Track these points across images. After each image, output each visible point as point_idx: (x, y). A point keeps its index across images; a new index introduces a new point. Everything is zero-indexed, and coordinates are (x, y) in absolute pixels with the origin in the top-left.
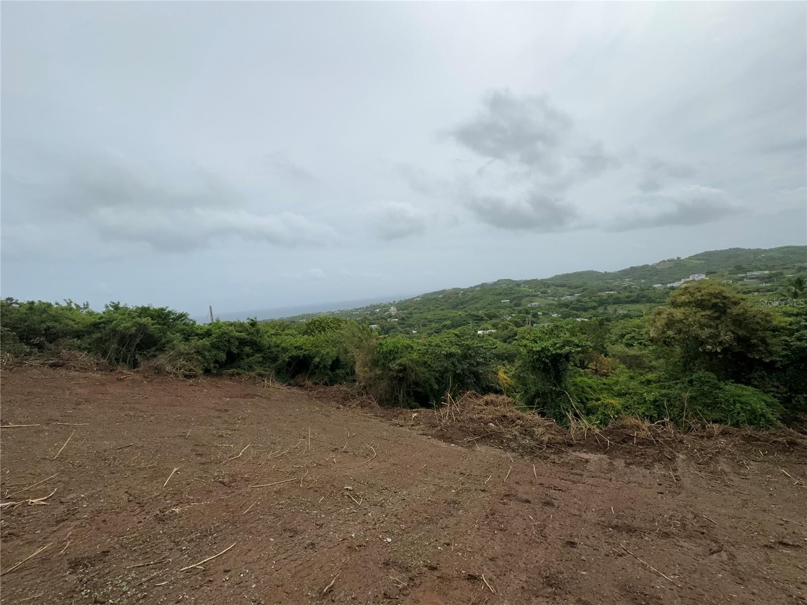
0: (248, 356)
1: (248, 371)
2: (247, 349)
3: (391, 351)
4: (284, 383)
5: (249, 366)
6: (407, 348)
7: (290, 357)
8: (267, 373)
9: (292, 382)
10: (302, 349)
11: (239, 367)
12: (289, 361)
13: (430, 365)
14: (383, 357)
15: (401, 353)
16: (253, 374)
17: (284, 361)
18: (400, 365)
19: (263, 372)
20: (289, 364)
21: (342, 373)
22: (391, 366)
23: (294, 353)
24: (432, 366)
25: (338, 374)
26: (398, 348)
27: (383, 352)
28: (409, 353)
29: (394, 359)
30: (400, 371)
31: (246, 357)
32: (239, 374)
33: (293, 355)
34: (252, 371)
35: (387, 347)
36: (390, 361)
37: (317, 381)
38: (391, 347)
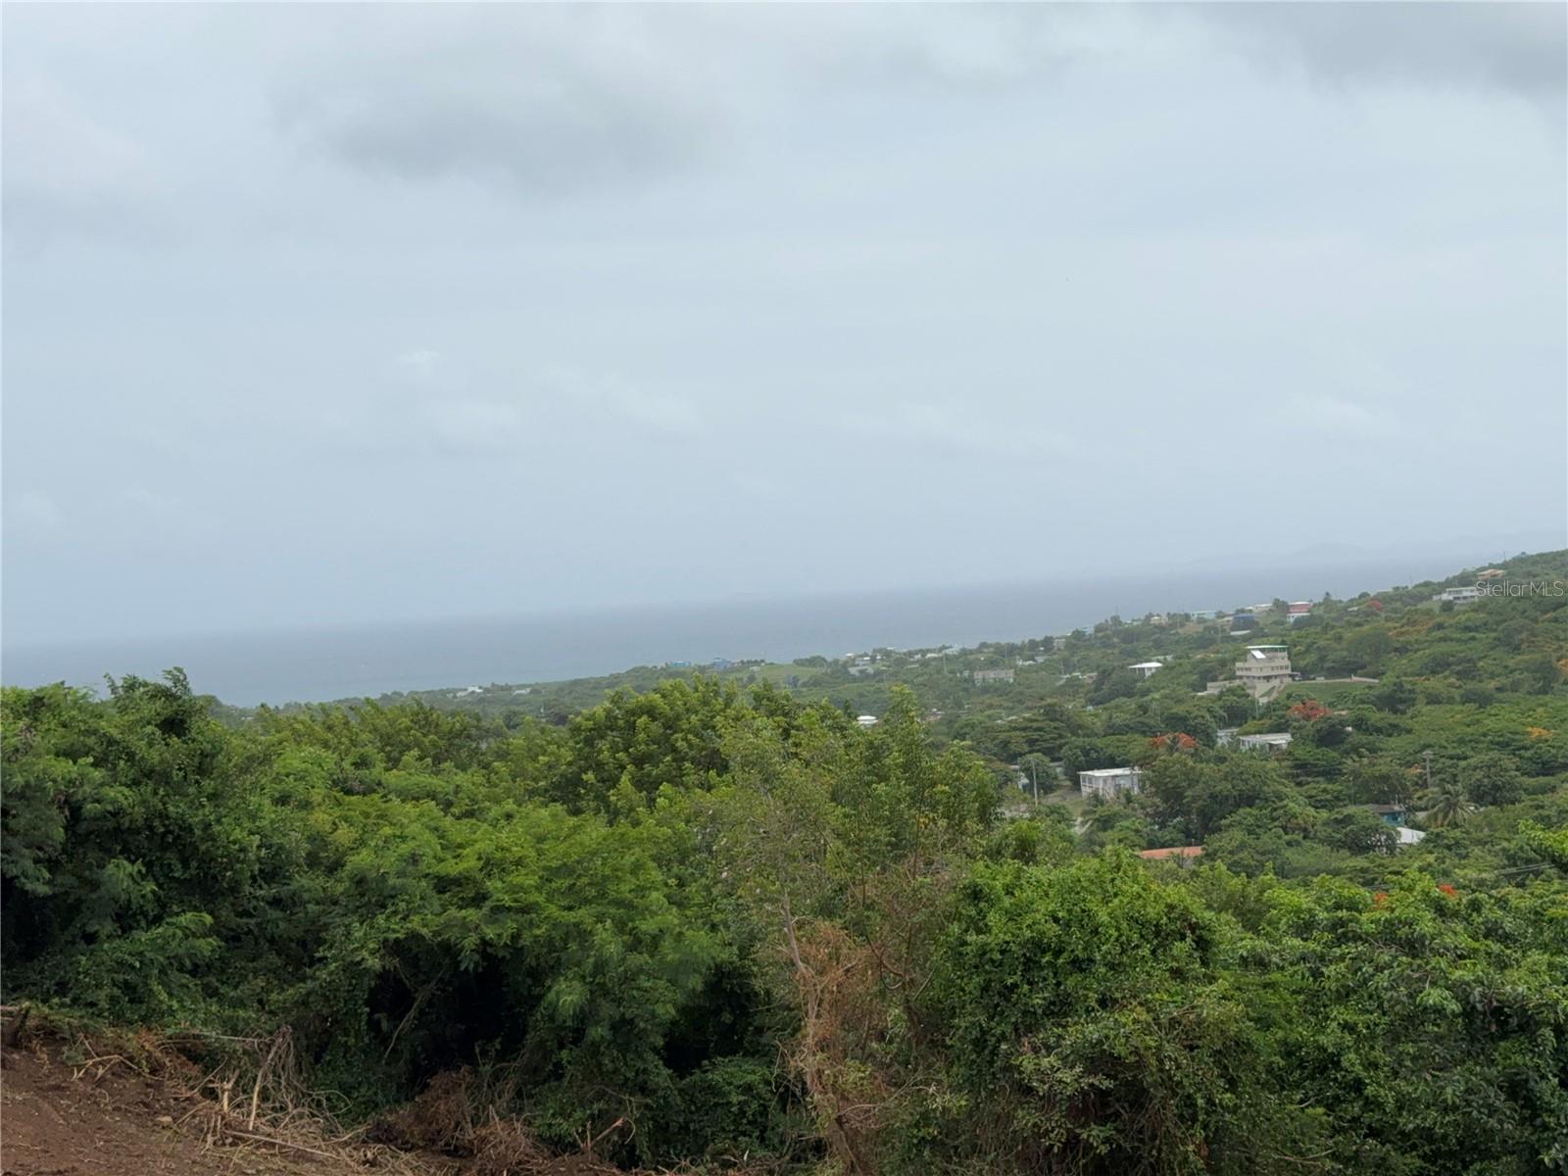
0: (127, 918)
1: (119, 1020)
2: (121, 875)
3: (1039, 946)
4: (352, 1119)
5: (127, 987)
6: (1160, 936)
7: (394, 948)
8: (238, 1044)
9: (400, 1116)
10: (479, 899)
11: (62, 988)
12: (383, 975)
13: (1358, 1086)
14: (985, 989)
15: (1112, 966)
16: (141, 1041)
17: (353, 969)
18: (1099, 1059)
19: (212, 1034)
20: (389, 994)
21: (748, 1089)
22: (1027, 1063)
23: (427, 921)
24: (1369, 1091)
25: (712, 1089)
26: (1095, 932)
27: (983, 951)
28: (1178, 974)
29: (1061, 1008)
30: (1092, 1106)
31: (108, 927)
32: (51, 1035)
33: (414, 936)
34: (144, 1019)
35: (1013, 916)
36: (1030, 1023)
37: (563, 1126)
38: (1040, 920)
